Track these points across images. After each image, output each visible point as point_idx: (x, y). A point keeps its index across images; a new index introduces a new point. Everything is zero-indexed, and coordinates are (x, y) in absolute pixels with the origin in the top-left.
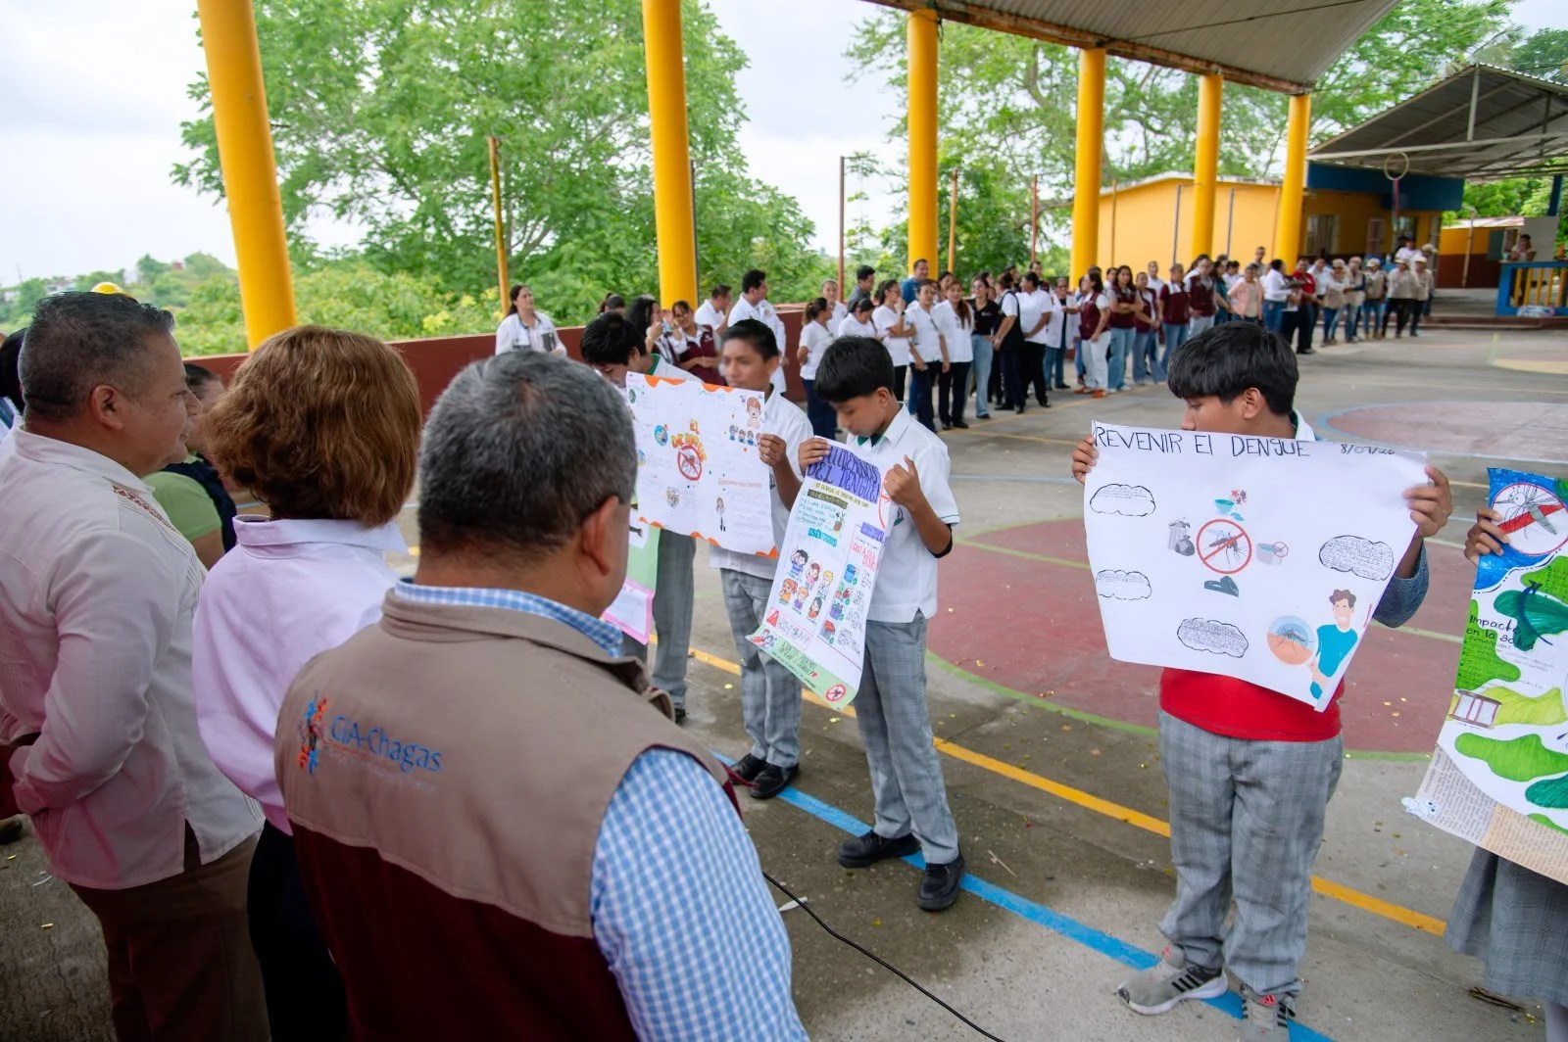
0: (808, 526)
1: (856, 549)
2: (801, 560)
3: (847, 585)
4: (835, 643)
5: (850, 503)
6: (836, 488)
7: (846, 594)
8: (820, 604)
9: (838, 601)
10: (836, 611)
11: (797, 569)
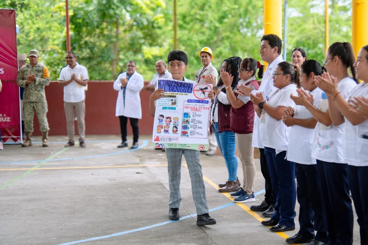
0: (161, 107)
1: (187, 108)
2: (162, 118)
3: (186, 119)
4: (190, 136)
5: (177, 96)
6: (168, 92)
7: (187, 121)
8: (177, 128)
9: (184, 124)
10: (185, 127)
11: (161, 121)
